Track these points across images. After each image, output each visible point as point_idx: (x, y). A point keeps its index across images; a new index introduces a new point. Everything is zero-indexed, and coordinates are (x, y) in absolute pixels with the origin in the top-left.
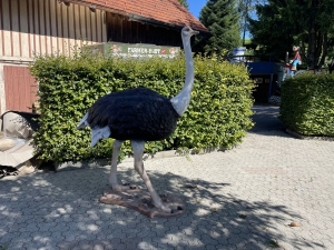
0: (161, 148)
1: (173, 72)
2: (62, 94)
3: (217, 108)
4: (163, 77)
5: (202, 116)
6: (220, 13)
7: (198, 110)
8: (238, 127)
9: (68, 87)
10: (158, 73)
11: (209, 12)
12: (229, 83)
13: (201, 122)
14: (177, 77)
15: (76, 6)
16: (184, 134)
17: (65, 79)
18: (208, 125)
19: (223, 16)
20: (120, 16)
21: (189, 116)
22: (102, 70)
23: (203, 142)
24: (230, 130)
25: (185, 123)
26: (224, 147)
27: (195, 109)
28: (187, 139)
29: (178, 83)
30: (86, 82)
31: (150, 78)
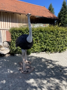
0: (41, 51)
1: (45, 30)
2: (15, 37)
3: (58, 40)
4: (42, 32)
5: (53, 43)
6: (64, 14)
7: (52, 41)
8: (65, 46)
9: (17, 35)
10: (40, 30)
11: (61, 14)
12: (62, 33)
13: (53, 44)
14: (46, 31)
15: (23, 15)
16: (48, 47)
17: (16, 33)
18: (55, 45)
19: (65, 14)
20: (34, 17)
21: (49, 42)
22: (25, 30)
23: (53, 50)
24: (62, 47)
25: (48, 44)
26: (60, 52)
27: (51, 40)
28: (49, 49)
29: (46, 33)
30: (21, 33)
31: (38, 32)
